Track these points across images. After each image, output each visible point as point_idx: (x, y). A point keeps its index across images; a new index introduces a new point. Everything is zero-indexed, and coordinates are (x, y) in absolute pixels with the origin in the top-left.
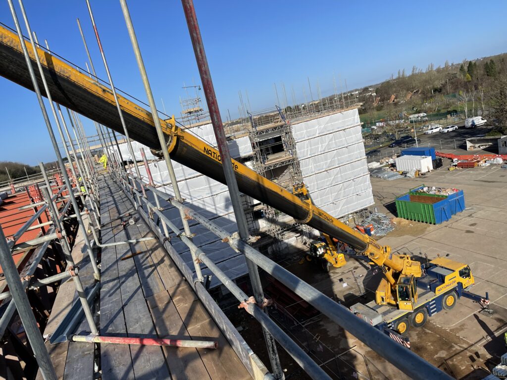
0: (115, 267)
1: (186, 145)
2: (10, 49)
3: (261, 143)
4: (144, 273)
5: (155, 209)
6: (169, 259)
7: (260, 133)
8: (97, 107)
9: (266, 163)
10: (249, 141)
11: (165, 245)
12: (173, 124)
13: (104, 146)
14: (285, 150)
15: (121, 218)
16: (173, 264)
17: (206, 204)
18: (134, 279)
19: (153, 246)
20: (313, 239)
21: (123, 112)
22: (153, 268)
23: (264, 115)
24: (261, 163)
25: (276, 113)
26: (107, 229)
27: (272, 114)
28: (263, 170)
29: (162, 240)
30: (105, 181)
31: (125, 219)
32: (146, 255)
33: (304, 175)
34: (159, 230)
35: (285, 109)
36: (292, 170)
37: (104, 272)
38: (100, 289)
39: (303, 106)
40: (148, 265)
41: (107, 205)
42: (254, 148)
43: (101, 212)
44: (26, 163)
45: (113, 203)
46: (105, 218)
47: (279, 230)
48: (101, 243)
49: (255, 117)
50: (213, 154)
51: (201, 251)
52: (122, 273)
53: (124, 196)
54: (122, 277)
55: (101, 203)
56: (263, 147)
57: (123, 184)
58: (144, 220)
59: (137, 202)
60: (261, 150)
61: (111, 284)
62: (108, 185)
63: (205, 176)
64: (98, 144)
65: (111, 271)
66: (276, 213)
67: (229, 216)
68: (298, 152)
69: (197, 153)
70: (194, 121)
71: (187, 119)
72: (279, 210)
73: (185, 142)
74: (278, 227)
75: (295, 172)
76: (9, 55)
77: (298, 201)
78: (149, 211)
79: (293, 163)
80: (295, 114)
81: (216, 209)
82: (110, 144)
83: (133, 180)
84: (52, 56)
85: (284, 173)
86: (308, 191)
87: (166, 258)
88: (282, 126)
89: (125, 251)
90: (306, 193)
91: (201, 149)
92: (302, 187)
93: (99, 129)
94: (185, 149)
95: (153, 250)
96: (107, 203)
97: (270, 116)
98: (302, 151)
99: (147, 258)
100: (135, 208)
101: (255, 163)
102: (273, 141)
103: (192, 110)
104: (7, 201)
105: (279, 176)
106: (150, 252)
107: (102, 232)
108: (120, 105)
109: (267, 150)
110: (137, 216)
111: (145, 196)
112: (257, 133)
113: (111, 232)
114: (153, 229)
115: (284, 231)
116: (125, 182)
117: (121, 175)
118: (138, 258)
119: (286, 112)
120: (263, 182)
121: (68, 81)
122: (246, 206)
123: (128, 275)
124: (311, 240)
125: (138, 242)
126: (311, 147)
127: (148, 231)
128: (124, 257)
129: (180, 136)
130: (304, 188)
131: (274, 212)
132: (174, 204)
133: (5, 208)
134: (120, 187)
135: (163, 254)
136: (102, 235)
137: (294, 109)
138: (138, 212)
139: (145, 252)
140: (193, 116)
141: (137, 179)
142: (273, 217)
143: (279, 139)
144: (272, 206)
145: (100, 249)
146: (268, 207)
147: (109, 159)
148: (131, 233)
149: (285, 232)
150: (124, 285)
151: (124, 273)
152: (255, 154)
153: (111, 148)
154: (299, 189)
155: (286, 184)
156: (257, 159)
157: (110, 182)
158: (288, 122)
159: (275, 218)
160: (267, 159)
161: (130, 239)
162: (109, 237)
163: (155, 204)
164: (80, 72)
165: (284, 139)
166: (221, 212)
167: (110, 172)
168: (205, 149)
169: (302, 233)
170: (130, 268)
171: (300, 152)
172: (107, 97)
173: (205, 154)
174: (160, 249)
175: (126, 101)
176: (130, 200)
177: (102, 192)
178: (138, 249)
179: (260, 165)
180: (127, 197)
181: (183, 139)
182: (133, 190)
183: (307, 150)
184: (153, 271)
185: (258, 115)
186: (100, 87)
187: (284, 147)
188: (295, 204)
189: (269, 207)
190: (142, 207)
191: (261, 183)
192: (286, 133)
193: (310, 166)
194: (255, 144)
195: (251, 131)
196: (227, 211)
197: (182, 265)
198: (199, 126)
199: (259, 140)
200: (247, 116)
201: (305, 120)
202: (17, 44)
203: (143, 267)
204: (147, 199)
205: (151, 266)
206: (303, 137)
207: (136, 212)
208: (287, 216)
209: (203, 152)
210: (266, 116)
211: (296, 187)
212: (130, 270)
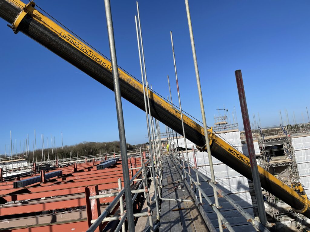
0: (168, 214)
1: (217, 145)
2: (137, 90)
3: (266, 148)
4: (185, 223)
5: (195, 183)
6: (201, 218)
7: (267, 141)
8: (172, 120)
9: (270, 162)
10: (258, 146)
11: (199, 208)
12: (211, 132)
13: (169, 139)
14: (286, 154)
15: (173, 184)
16: (203, 222)
17: (224, 183)
18: (179, 226)
19: (191, 206)
20: (306, 225)
21: (184, 123)
22: (191, 221)
23: (270, 129)
24: (266, 161)
25: (279, 128)
26: (165, 189)
27: (276, 129)
28: (267, 167)
29: (197, 204)
30: (167, 159)
31: (176, 185)
32: (186, 211)
33: (301, 175)
34: (196, 197)
35: (287, 126)
36: (291, 170)
37: (162, 216)
38: (159, 226)
39: (301, 125)
40: (188, 218)
41: (166, 173)
42: (262, 151)
43: (163, 177)
44: (129, 144)
45: (170, 173)
46: (165, 182)
47: (277, 213)
48: (161, 197)
49: (263, 130)
50: (234, 153)
51: (226, 221)
52: (172, 220)
53: (176, 170)
54: (173, 222)
55: (163, 172)
56: (269, 151)
57: (176, 162)
58: (187, 188)
59: (184, 176)
60: (267, 153)
61: (165, 225)
62: (168, 162)
63: (225, 164)
64: (166, 138)
65: (166, 216)
66: (275, 200)
67: (239, 194)
68: (296, 157)
69: (224, 151)
70: (222, 130)
71: (218, 128)
72: (279, 198)
73: (217, 143)
74: (277, 211)
75: (293, 171)
76: (136, 93)
77: (296, 195)
78: (191, 183)
79: (292, 165)
80: (295, 130)
81: (230, 188)
82: (172, 138)
83: (183, 162)
84: (153, 93)
85: (284, 171)
86: (304, 189)
87: (199, 217)
88: (284, 138)
89: (175, 205)
90: (302, 190)
91: (227, 149)
92: (299, 185)
93: (167, 130)
94: (217, 148)
95: (191, 209)
96: (167, 172)
97: (274, 130)
98: (299, 157)
99: (187, 213)
100: (182, 179)
101: (261, 161)
102: (276, 148)
103: (221, 123)
104: (118, 162)
105: (279, 173)
106: (189, 210)
107: (163, 190)
108: (183, 120)
109: (271, 153)
110: (183, 184)
111: (190, 173)
112: (264, 141)
113: (168, 191)
114: (192, 195)
115: (282, 214)
116: (178, 162)
117: (176, 158)
118: (182, 212)
119: (288, 128)
120: (268, 175)
121: (160, 106)
122: (252, 190)
123: (176, 222)
124: (304, 227)
125: (182, 201)
126: (307, 155)
127: (189, 195)
128: (174, 209)
129: (215, 140)
130: (300, 187)
131: (274, 198)
132: (210, 184)
133: (117, 166)
134: (174, 164)
135: (197, 214)
136: (162, 192)
137: (294, 127)
138: (184, 182)
139: (187, 209)
140: (221, 126)
141: (186, 163)
142: (273, 202)
143: (281, 146)
144: (273, 194)
145: (161, 200)
146: (269, 194)
147: (170, 146)
148: (179, 194)
149: (282, 216)
150: (173, 228)
151: (173, 220)
152: (262, 155)
153: (173, 140)
154: (296, 186)
155: (285, 180)
156: (263, 158)
157: (169, 160)
158: (289, 136)
159: (274, 203)
160: (271, 159)
161: (178, 199)
162: (166, 194)
163: (196, 181)
164: (166, 102)
165: (285, 147)
166: (234, 191)
167: (169, 154)
168: (229, 149)
169: (296, 219)
170: (177, 218)
171: (298, 158)
172: (177, 115)
173: (229, 152)
174: (195, 210)
175: (187, 118)
176: (179, 173)
177: (164, 165)
178: (182, 206)
179: (265, 163)
180: (178, 171)
181: (216, 142)
182: (183, 168)
183: (304, 157)
184: (191, 223)
185: (265, 128)
186: (175, 110)
187: (285, 153)
188: (293, 196)
189: (271, 194)
190: (186, 179)
191: (267, 176)
192: (287, 143)
193: (306, 169)
194: (262, 148)
195: (260, 139)
196: (238, 191)
197: (210, 224)
198: (224, 133)
199: (265, 145)
200: (258, 128)
201: (304, 136)
202: (140, 88)
203: (185, 219)
204: (191, 175)
205: (189, 220)
206: (301, 147)
207: (182, 181)
208: (285, 203)
209: (228, 151)
210: (271, 130)
211: (294, 184)
212: (177, 219)
